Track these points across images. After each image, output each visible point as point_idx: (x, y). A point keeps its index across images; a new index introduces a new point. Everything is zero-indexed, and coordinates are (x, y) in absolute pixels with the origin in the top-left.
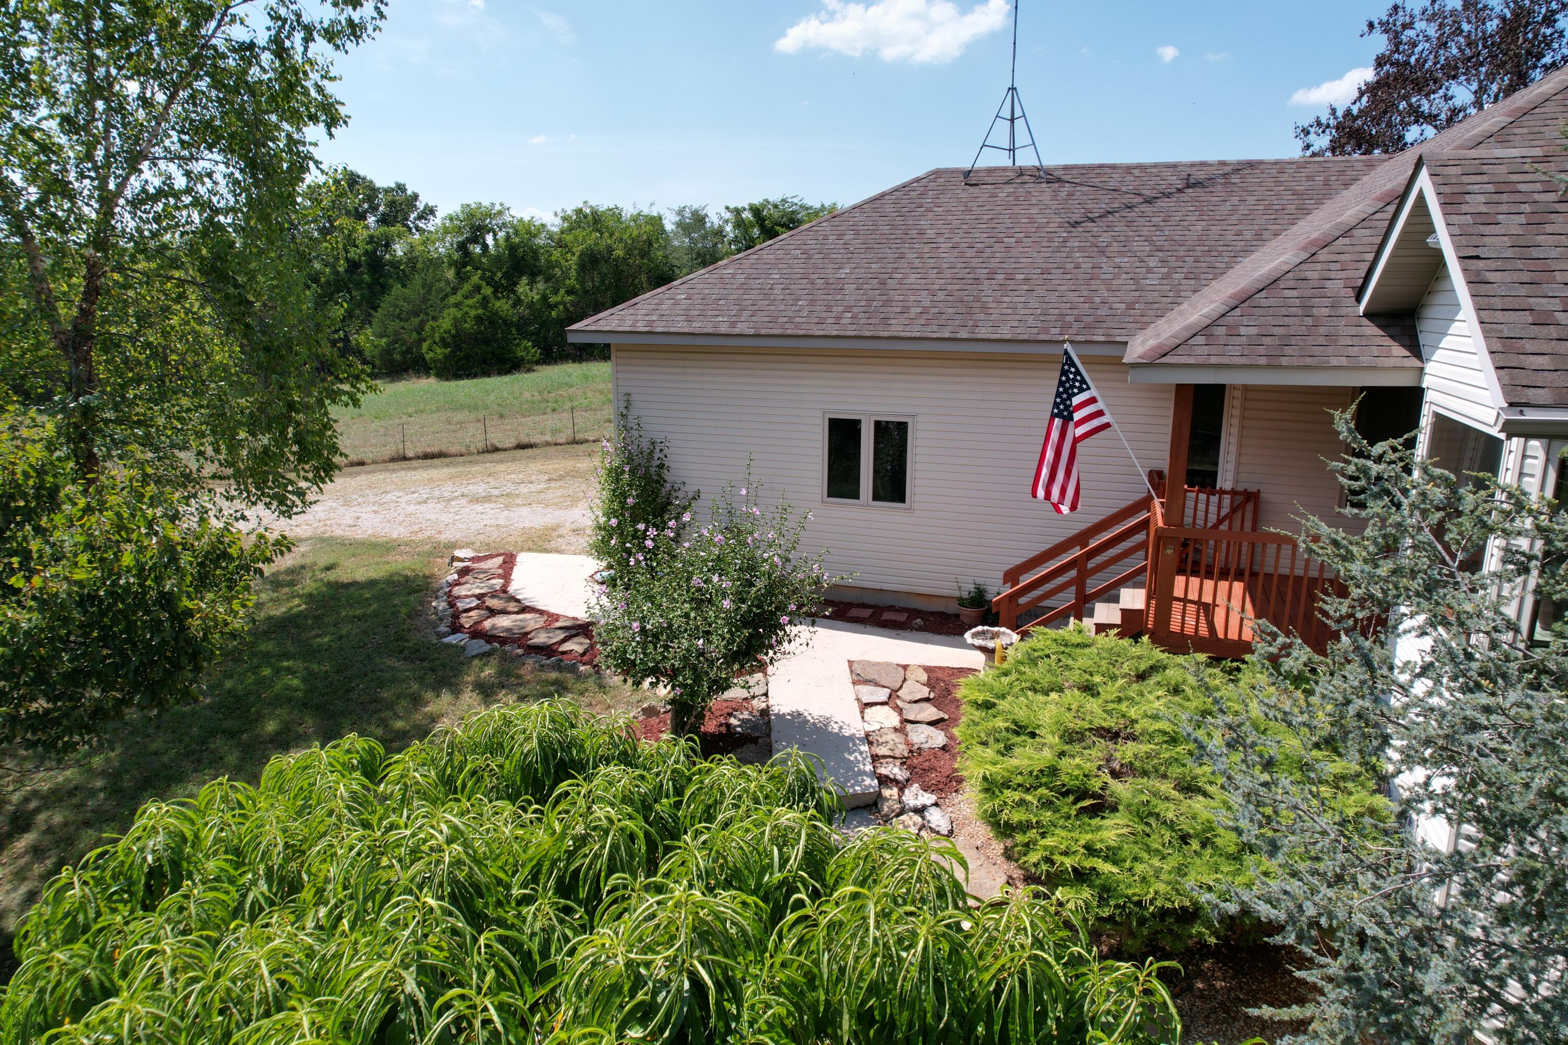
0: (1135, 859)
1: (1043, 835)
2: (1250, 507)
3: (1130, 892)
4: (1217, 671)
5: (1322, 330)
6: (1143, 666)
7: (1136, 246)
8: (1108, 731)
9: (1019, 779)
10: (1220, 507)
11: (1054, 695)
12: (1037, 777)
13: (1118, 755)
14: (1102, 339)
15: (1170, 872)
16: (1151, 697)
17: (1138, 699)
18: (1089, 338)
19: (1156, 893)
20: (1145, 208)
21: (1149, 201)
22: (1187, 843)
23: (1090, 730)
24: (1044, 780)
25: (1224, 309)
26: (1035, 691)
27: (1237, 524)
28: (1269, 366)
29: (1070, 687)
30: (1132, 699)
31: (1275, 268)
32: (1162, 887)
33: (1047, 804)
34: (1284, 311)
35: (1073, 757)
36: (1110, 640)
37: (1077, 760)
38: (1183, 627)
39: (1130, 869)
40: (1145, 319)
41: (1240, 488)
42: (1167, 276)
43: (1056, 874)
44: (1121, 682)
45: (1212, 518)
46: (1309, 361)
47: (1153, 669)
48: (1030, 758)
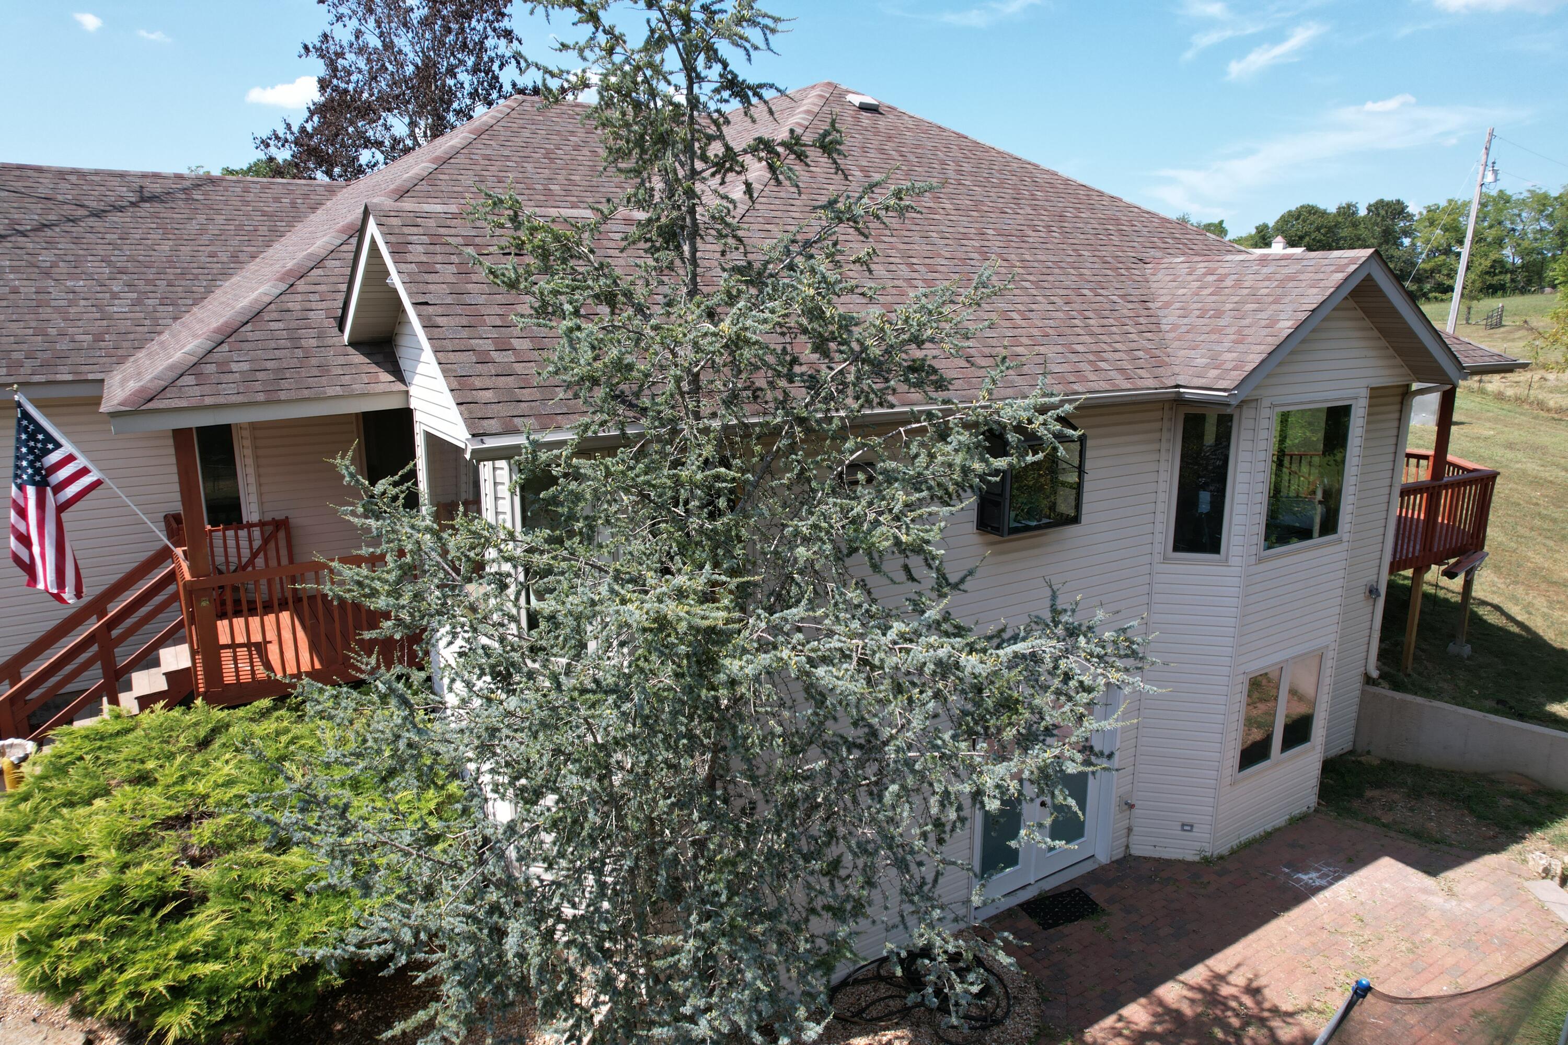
0: (240, 942)
1: (121, 970)
2: (282, 535)
3: (241, 980)
4: (282, 712)
5: (314, 361)
6: (202, 733)
7: (91, 266)
8: (177, 817)
9: (73, 919)
10: (250, 541)
11: (99, 803)
12: (97, 907)
13: (194, 840)
14: (70, 377)
15: (280, 938)
16: (218, 764)
17: (204, 770)
18: (51, 377)
19: (271, 966)
20: (91, 221)
21: (97, 214)
22: (291, 900)
23: (154, 826)
24: (107, 907)
25: (209, 345)
26: (71, 805)
27: (272, 553)
28: (268, 402)
29: (119, 785)
30: (198, 773)
31: (256, 300)
32: (275, 958)
33: (118, 932)
34: (273, 344)
35: (140, 864)
36: (158, 713)
37: (146, 866)
38: (238, 675)
39: (237, 956)
40: (120, 352)
41: (268, 517)
42: (137, 303)
43: (148, 1005)
44: (179, 759)
45: (246, 554)
46: (306, 393)
47: (215, 731)
48: (85, 889)
